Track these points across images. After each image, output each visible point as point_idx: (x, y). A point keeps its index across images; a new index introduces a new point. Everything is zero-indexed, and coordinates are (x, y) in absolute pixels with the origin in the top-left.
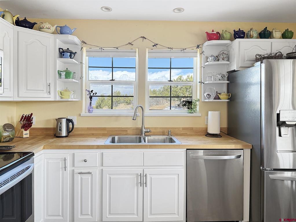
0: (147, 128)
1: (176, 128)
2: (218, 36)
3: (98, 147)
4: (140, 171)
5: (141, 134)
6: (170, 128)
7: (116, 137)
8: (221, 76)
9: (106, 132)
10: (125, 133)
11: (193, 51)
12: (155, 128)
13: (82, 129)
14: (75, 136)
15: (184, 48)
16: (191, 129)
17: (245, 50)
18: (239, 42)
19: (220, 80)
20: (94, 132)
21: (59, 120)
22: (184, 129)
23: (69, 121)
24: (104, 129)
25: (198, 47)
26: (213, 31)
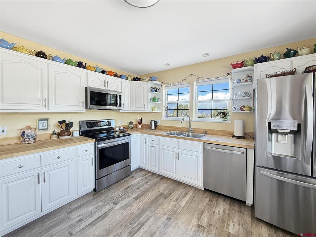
0: (192, 128)
1: (212, 130)
2: (242, 65)
3: (158, 135)
4: (176, 151)
5: (189, 132)
6: (207, 130)
7: (175, 132)
8: (245, 94)
9: (172, 129)
10: (181, 130)
11: (226, 78)
12: (199, 129)
13: (162, 126)
14: (158, 129)
15: (218, 77)
16: (224, 131)
17: (261, 72)
18: (256, 66)
19: (244, 97)
20: (167, 128)
21: (151, 121)
22: (218, 131)
23: (155, 122)
24: (171, 127)
25: (228, 75)
26: (238, 62)
